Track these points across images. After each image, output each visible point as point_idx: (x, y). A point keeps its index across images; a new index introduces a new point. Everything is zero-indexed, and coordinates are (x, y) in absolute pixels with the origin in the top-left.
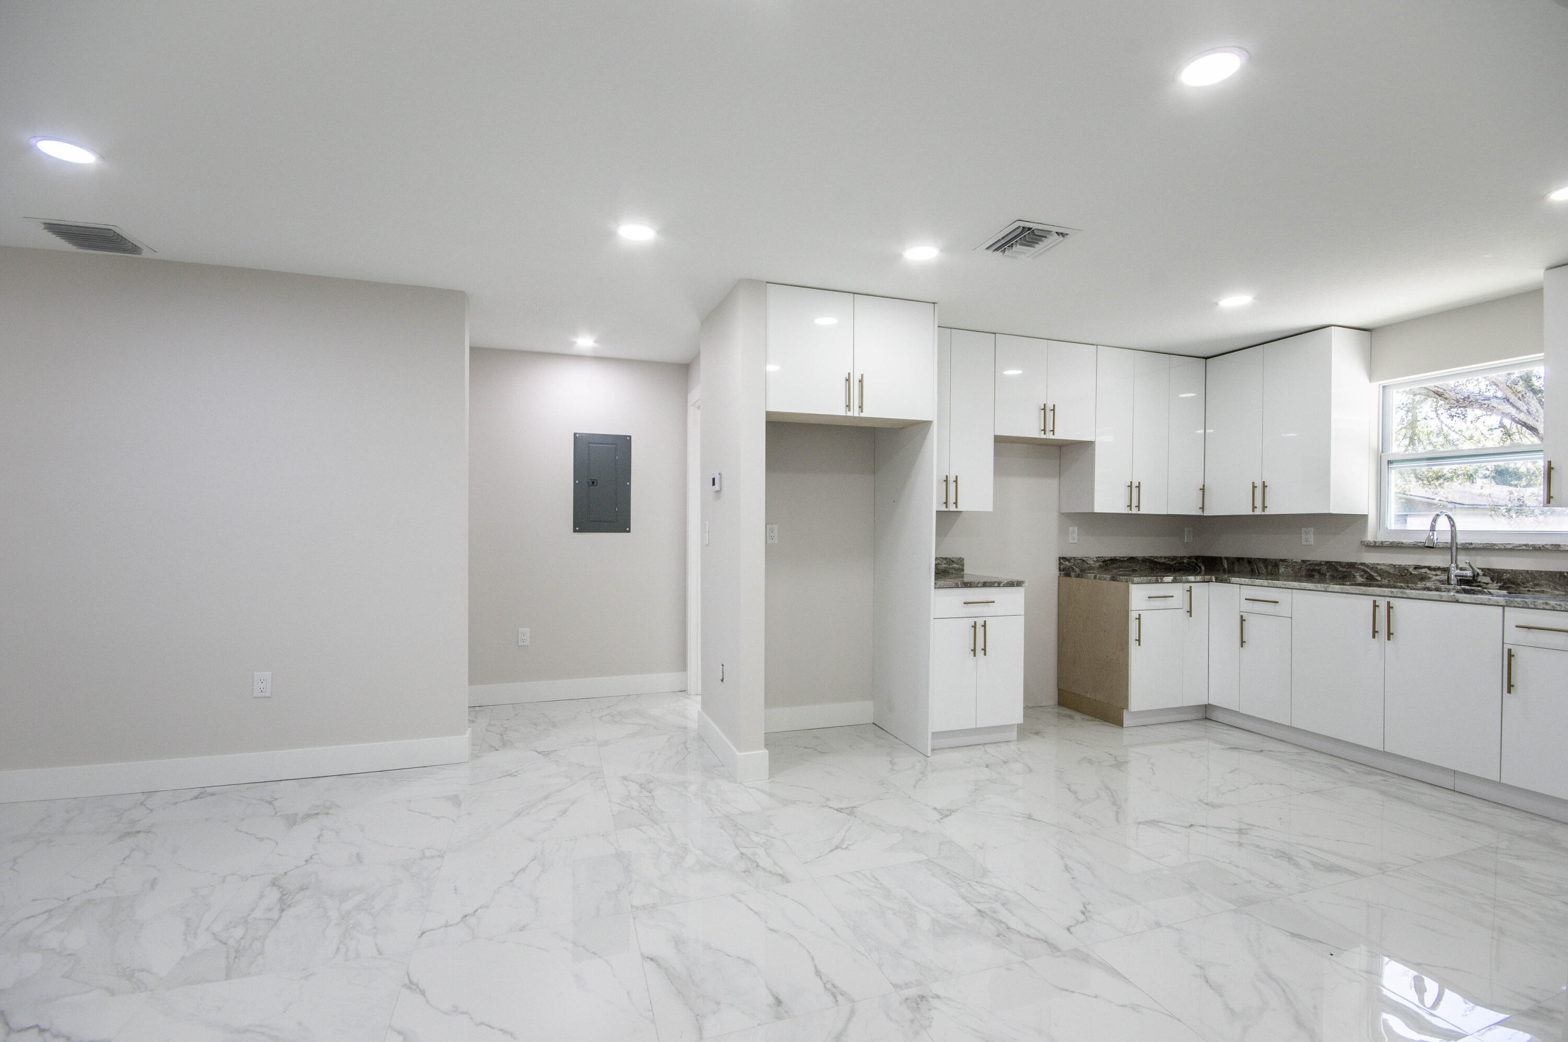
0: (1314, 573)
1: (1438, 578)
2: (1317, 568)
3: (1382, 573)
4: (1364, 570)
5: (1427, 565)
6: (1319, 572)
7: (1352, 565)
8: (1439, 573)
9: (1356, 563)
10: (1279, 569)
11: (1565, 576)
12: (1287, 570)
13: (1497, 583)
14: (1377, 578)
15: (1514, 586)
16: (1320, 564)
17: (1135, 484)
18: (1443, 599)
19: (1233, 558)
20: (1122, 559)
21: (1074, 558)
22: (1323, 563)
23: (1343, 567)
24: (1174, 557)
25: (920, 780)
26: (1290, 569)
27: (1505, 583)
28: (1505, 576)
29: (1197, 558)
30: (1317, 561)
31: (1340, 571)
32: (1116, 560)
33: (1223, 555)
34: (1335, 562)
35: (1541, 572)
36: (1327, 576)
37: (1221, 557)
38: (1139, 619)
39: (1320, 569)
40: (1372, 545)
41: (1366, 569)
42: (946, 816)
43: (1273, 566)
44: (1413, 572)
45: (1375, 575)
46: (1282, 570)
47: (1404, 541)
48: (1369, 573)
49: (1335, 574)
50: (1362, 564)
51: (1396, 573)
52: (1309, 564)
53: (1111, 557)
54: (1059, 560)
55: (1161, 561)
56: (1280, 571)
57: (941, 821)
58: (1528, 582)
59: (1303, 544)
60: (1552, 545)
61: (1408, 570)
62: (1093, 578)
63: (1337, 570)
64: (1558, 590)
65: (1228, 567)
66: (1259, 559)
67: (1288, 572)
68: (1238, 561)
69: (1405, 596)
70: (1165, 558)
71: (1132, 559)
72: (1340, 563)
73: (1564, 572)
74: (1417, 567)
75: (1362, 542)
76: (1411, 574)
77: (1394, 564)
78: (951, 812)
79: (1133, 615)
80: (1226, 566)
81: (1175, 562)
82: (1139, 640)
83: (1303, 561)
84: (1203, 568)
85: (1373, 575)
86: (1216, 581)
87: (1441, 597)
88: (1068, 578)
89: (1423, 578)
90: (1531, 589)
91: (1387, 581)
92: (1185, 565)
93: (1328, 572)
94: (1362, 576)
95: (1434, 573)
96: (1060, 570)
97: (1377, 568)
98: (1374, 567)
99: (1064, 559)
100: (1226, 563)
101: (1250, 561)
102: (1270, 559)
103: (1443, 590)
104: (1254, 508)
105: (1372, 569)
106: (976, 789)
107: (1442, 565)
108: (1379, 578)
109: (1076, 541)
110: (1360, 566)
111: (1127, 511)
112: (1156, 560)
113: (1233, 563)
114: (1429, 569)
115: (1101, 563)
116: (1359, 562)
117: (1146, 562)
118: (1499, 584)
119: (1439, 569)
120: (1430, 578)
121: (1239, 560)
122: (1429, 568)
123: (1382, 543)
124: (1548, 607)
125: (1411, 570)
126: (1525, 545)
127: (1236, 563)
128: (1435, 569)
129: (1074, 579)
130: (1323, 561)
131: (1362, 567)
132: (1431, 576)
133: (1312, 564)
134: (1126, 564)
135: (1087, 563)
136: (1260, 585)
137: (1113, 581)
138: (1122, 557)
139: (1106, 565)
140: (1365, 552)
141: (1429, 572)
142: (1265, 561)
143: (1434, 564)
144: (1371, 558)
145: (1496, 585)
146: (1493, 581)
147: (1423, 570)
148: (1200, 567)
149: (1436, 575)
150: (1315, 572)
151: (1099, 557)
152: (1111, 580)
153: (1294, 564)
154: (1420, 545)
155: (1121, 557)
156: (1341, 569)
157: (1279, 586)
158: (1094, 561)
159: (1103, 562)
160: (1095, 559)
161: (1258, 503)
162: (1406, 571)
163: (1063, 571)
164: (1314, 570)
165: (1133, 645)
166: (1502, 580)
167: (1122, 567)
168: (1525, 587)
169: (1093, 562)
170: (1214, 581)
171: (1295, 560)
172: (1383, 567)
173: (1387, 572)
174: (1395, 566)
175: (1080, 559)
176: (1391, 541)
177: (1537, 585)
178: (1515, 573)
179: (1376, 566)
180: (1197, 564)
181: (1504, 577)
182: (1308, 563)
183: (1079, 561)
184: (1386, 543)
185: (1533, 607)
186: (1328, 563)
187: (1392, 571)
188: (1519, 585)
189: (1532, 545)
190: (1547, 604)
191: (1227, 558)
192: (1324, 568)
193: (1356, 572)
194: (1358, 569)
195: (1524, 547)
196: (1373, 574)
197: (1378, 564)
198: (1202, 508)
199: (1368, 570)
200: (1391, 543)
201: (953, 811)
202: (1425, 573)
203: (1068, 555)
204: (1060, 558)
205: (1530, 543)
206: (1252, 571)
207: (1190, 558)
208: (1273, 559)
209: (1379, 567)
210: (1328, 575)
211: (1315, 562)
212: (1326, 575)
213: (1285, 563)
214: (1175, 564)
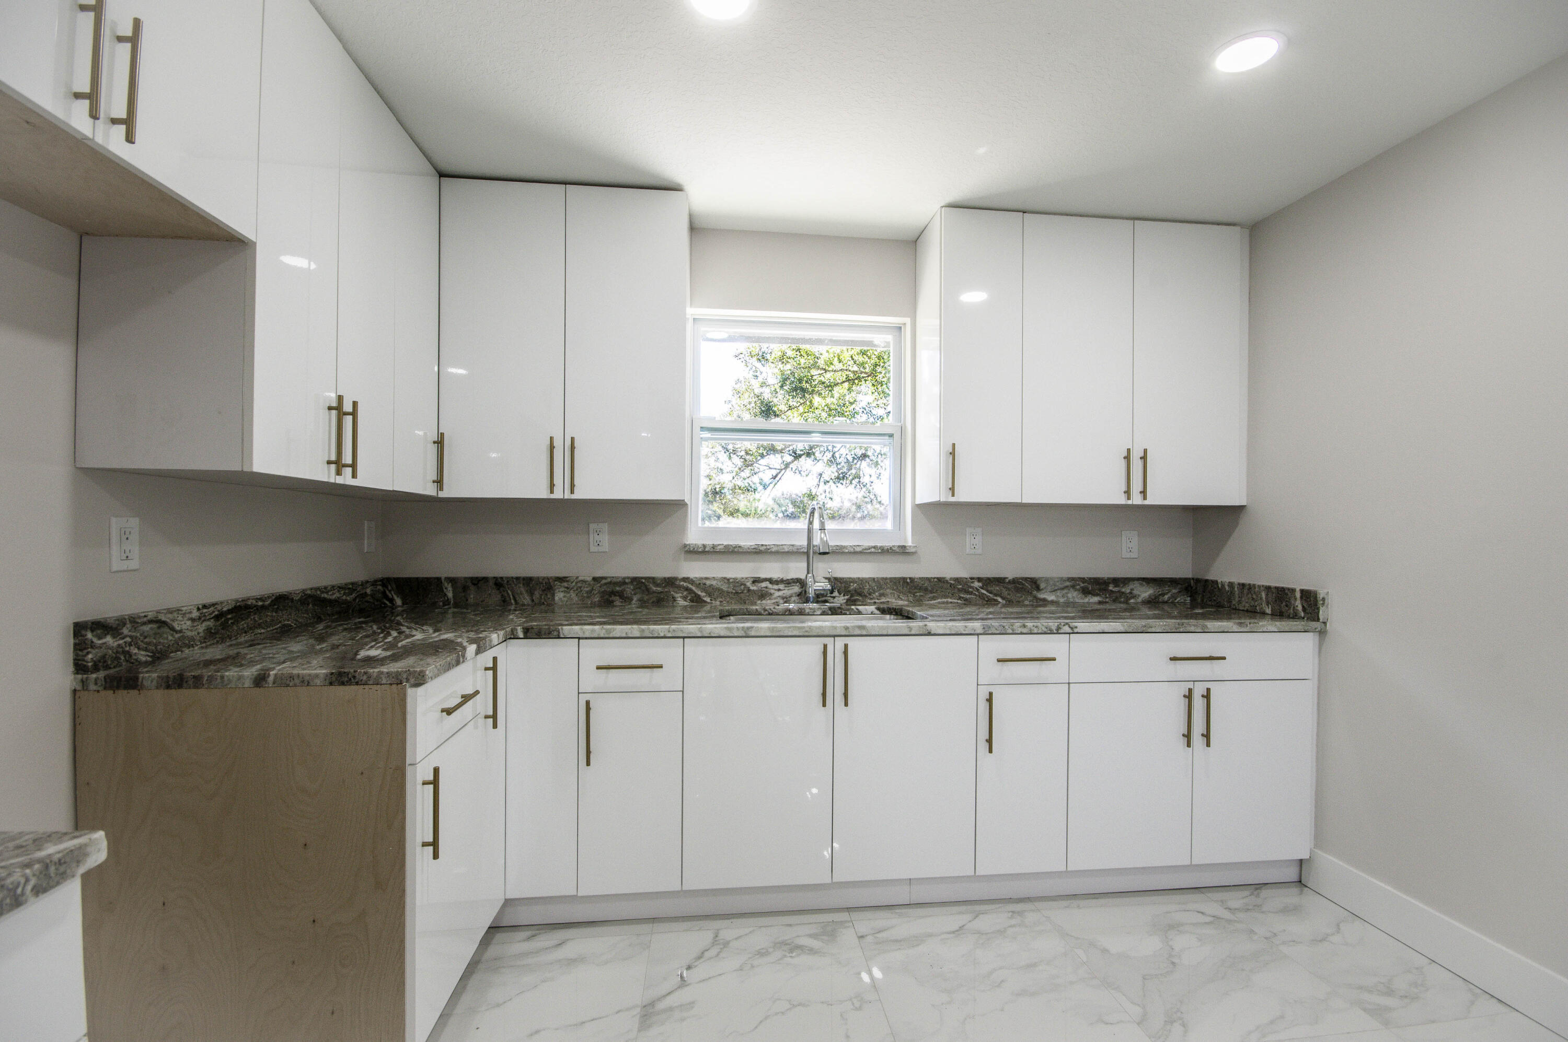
0: (613, 598)
1: (780, 593)
2: (618, 588)
3: (712, 591)
4: (687, 589)
5: (768, 576)
6: (621, 595)
7: (670, 582)
8: (781, 586)
9: (676, 579)
10: (553, 595)
11: (907, 583)
12: (568, 595)
13: (844, 595)
14: (705, 599)
15: (861, 598)
16: (623, 582)
17: (347, 405)
18: (913, 632)
19: (465, 578)
20: (260, 603)
21: (134, 621)
22: (627, 581)
23: (657, 585)
24: (353, 584)
26: (573, 595)
27: (852, 596)
28: (853, 586)
29: (385, 582)
30: (618, 578)
31: (654, 592)
32: (247, 607)
33: (443, 575)
34: (645, 578)
35: (886, 579)
36: (634, 602)
37: (439, 579)
38: (435, 782)
39: (622, 592)
40: (700, 550)
41: (690, 586)
43: (543, 591)
44: (752, 588)
45: (703, 594)
46: (559, 596)
47: (742, 544)
48: (694, 593)
49: (646, 598)
50: (685, 579)
51: (730, 590)
52: (606, 584)
53: (237, 601)
54: (76, 634)
55: (334, 597)
56: (556, 598)
58: (874, 592)
59: (592, 550)
60: (899, 546)
61: (745, 585)
63: (648, 590)
64: (902, 600)
65: (454, 597)
66: (517, 578)
67: (570, 599)
68: (474, 584)
69: (864, 633)
70: (340, 588)
71: (281, 601)
72: (653, 580)
73: (906, 578)
74: (756, 581)
75: (685, 546)
76: (749, 590)
77: (728, 576)
79: (419, 772)
80: (450, 595)
81: (354, 595)
82: (435, 844)
83: (595, 579)
84: (399, 602)
85: (699, 595)
86: (526, 637)
87: (910, 628)
88: (126, 697)
89: (763, 595)
90: (877, 601)
91: (718, 603)
92: (368, 598)
93: (635, 594)
94: (685, 598)
95: (776, 587)
96: (80, 667)
97: (705, 584)
98: (701, 583)
99: (101, 627)
100: (450, 588)
101: (499, 583)
102: (538, 578)
103: (807, 611)
104: (552, 486)
105: (698, 586)
107: (792, 575)
108: (708, 600)
109: (134, 564)
110: (682, 583)
111: (326, 475)
112: (326, 596)
113: (465, 588)
114: (771, 583)
115: (210, 623)
116: (681, 576)
117: (308, 604)
118: (846, 597)
119: (782, 581)
120: (771, 594)
121: (478, 582)
122: (771, 581)
123: (714, 547)
124: (1025, 631)
125: (749, 584)
126: (874, 547)
127: (472, 588)
128: (777, 582)
129: (158, 696)
130: (628, 578)
131: (685, 584)
132: (772, 591)
133: (610, 583)
134: (269, 615)
135: (173, 629)
136: (624, 635)
138: (261, 599)
139: (224, 626)
140: (686, 560)
141: (770, 586)
142: (528, 581)
143: (776, 575)
144: (695, 570)
145: (843, 598)
146: (840, 594)
147: (764, 585)
148: (392, 600)
149: (779, 590)
150: (615, 595)
151: (205, 607)
152: (331, 684)
153: (579, 585)
154: (762, 548)
155: (257, 599)
156: (655, 589)
157: (662, 635)
158: (193, 620)
159: (217, 618)
160: (195, 614)
162: (742, 587)
163: (94, 670)
164: (613, 593)
165: (417, 863)
166: (849, 591)
167: (260, 626)
168: (871, 599)
169: (189, 623)
170: (521, 635)
171: (580, 578)
172: (714, 583)
173: (719, 590)
174: (728, 580)
175: (151, 622)
176: (725, 543)
177: (882, 595)
178: (861, 581)
179: (704, 581)
180: (384, 593)
181: (852, 588)
182: (604, 581)
183: (146, 628)
184: (719, 547)
185: (1011, 632)
186: (634, 579)
187: (725, 587)
188: (866, 596)
189: (881, 547)
190: (1024, 626)
191: (452, 580)
192: (629, 589)
193: (677, 593)
194: (679, 587)
195: (873, 550)
196: (700, 593)
197: (707, 578)
198: (439, 482)
199: (694, 588)
200: (726, 546)
202: (766, 587)
203: (109, 611)
204: (79, 629)
205: (879, 545)
206: (504, 601)
207: (374, 583)
208: (544, 578)
209: (708, 583)
210: (635, 599)
211: (615, 580)
212: (632, 600)
213: (565, 584)
214: (355, 599)
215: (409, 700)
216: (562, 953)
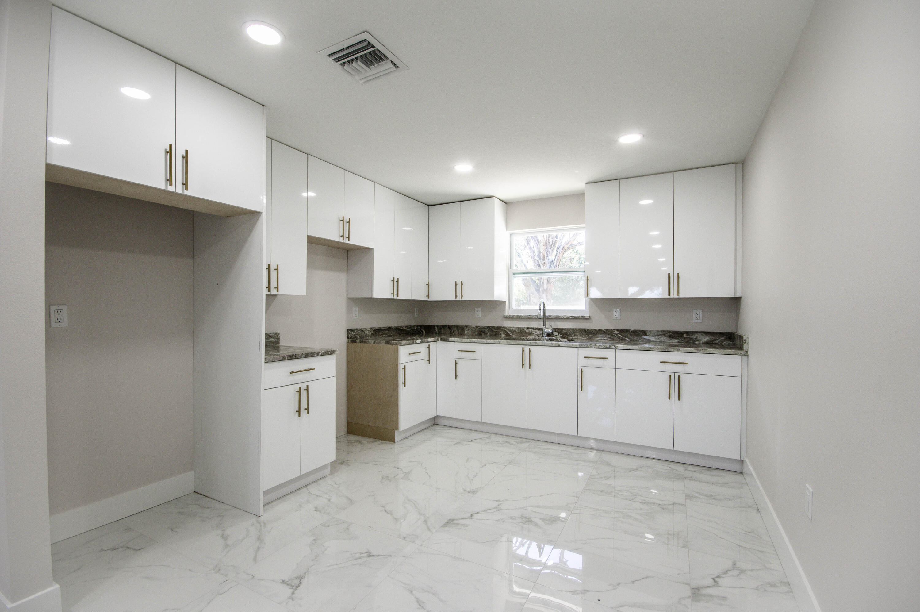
0: (482, 333)
1: (536, 333)
2: (483, 330)
3: (513, 332)
4: (505, 331)
5: (532, 327)
6: (484, 332)
7: (499, 328)
8: (537, 331)
9: (501, 327)
10: (464, 331)
11: (586, 331)
12: (469, 332)
13: (560, 335)
14: (511, 334)
15: (567, 336)
16: (484, 328)
17: (396, 280)
19: (441, 326)
20: (384, 329)
21: (357, 329)
22: (486, 327)
23: (496, 329)
24: (410, 326)
25: (259, 548)
26: (470, 331)
27: (563, 335)
28: (564, 331)
29: (421, 326)
30: (483, 326)
31: (494, 332)
32: (381, 329)
33: (435, 324)
34: (492, 327)
35: (577, 329)
36: (488, 335)
37: (434, 326)
38: (405, 369)
39: (484, 331)
40: (508, 317)
41: (506, 330)
42: (298, 586)
43: (462, 330)
44: (526, 331)
45: (510, 333)
46: (466, 332)
47: (522, 315)
48: (507, 332)
49: (492, 333)
50: (504, 327)
51: (519, 331)
52: (479, 328)
53: (378, 328)
54: (347, 331)
55: (404, 329)
56: (465, 333)
57: (294, 596)
58: (572, 334)
59: (476, 317)
60: (581, 316)
61: (524, 330)
62: (373, 343)
63: (492, 331)
64: (584, 337)
66: (454, 326)
67: (469, 333)
68: (443, 327)
69: (537, 345)
70: (406, 327)
71: (389, 328)
72: (494, 327)
73: (585, 329)
74: (528, 328)
75: (504, 315)
76: (525, 332)
77: (518, 327)
78: (300, 578)
79: (401, 367)
80: (437, 330)
81: (410, 329)
82: (405, 383)
83: (476, 326)
84: (424, 332)
85: (509, 333)
88: (354, 344)
89: (530, 334)
90: (573, 337)
91: (515, 336)
92: (415, 330)
93: (488, 332)
94: (504, 334)
95: (535, 331)
96: (348, 338)
97: (510, 329)
98: (509, 329)
99: (351, 330)
100: (437, 329)
101: (450, 327)
102: (460, 326)
103: (541, 339)
104: (456, 296)
105: (508, 330)
106: (315, 539)
107: (538, 327)
108: (511, 335)
109: (357, 318)
110: (503, 329)
111: (391, 297)
112: (402, 328)
113: (441, 329)
114: (533, 329)
115: (372, 332)
116: (502, 326)
117: (397, 330)
118: (561, 336)
119: (537, 329)
120: (533, 334)
121: (444, 327)
122: (533, 328)
123: (513, 316)
125: (525, 330)
126: (571, 316)
127: (443, 329)
128: (535, 329)
129: (359, 344)
130: (486, 326)
131: (504, 329)
132: (534, 332)
133: (480, 328)
134: (386, 332)
135: (364, 332)
136: (465, 342)
137: (388, 344)
138: (384, 328)
139: (376, 333)
140: (505, 321)
141: (533, 330)
142: (457, 327)
143: (535, 327)
144: (508, 324)
145: (560, 336)
146: (559, 334)
147: (530, 330)
148: (422, 332)
149: (536, 332)
150: (482, 332)
151: (371, 328)
152: (386, 344)
153: (472, 328)
154: (529, 317)
155: (383, 327)
156: (494, 330)
157: (475, 342)
158: (369, 331)
159: (374, 331)
160: (369, 329)
161: (459, 294)
162: (523, 331)
163: (350, 338)
164: (481, 331)
165: (401, 386)
166: (562, 333)
167: (384, 334)
168: (571, 337)
169: (368, 331)
170: (440, 340)
171: (472, 326)
172: (513, 329)
173: (515, 331)
174: (518, 328)
175: (360, 330)
176: (517, 315)
177: (575, 335)
178: (567, 329)
179: (510, 328)
180: (421, 329)
181: (563, 332)
182: (479, 327)
183: (359, 331)
184: (515, 316)
185: (590, 347)
186: (488, 327)
187: (517, 330)
188: (569, 336)
189: (574, 316)
190: (596, 345)
191: (437, 326)
192: (486, 330)
193: (501, 332)
194: (502, 330)
195: (571, 317)
196: (509, 332)
197: (511, 327)
198: (428, 296)
199: (507, 330)
200: (517, 316)
201: (302, 578)
202: (531, 331)
203: (353, 328)
204: (348, 330)
205: (573, 315)
206: (451, 333)
207: (417, 326)
208: (462, 326)
209: (512, 329)
210: (488, 334)
211: (482, 327)
212: (487, 334)
213: (468, 328)
214: (411, 330)
215: (399, 349)
216: (449, 431)
